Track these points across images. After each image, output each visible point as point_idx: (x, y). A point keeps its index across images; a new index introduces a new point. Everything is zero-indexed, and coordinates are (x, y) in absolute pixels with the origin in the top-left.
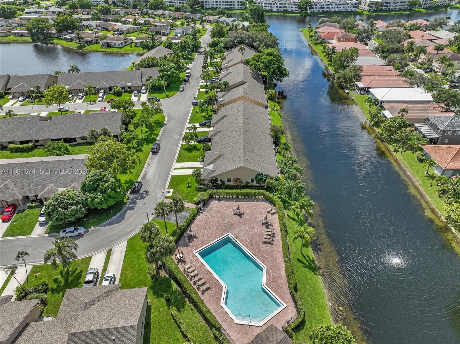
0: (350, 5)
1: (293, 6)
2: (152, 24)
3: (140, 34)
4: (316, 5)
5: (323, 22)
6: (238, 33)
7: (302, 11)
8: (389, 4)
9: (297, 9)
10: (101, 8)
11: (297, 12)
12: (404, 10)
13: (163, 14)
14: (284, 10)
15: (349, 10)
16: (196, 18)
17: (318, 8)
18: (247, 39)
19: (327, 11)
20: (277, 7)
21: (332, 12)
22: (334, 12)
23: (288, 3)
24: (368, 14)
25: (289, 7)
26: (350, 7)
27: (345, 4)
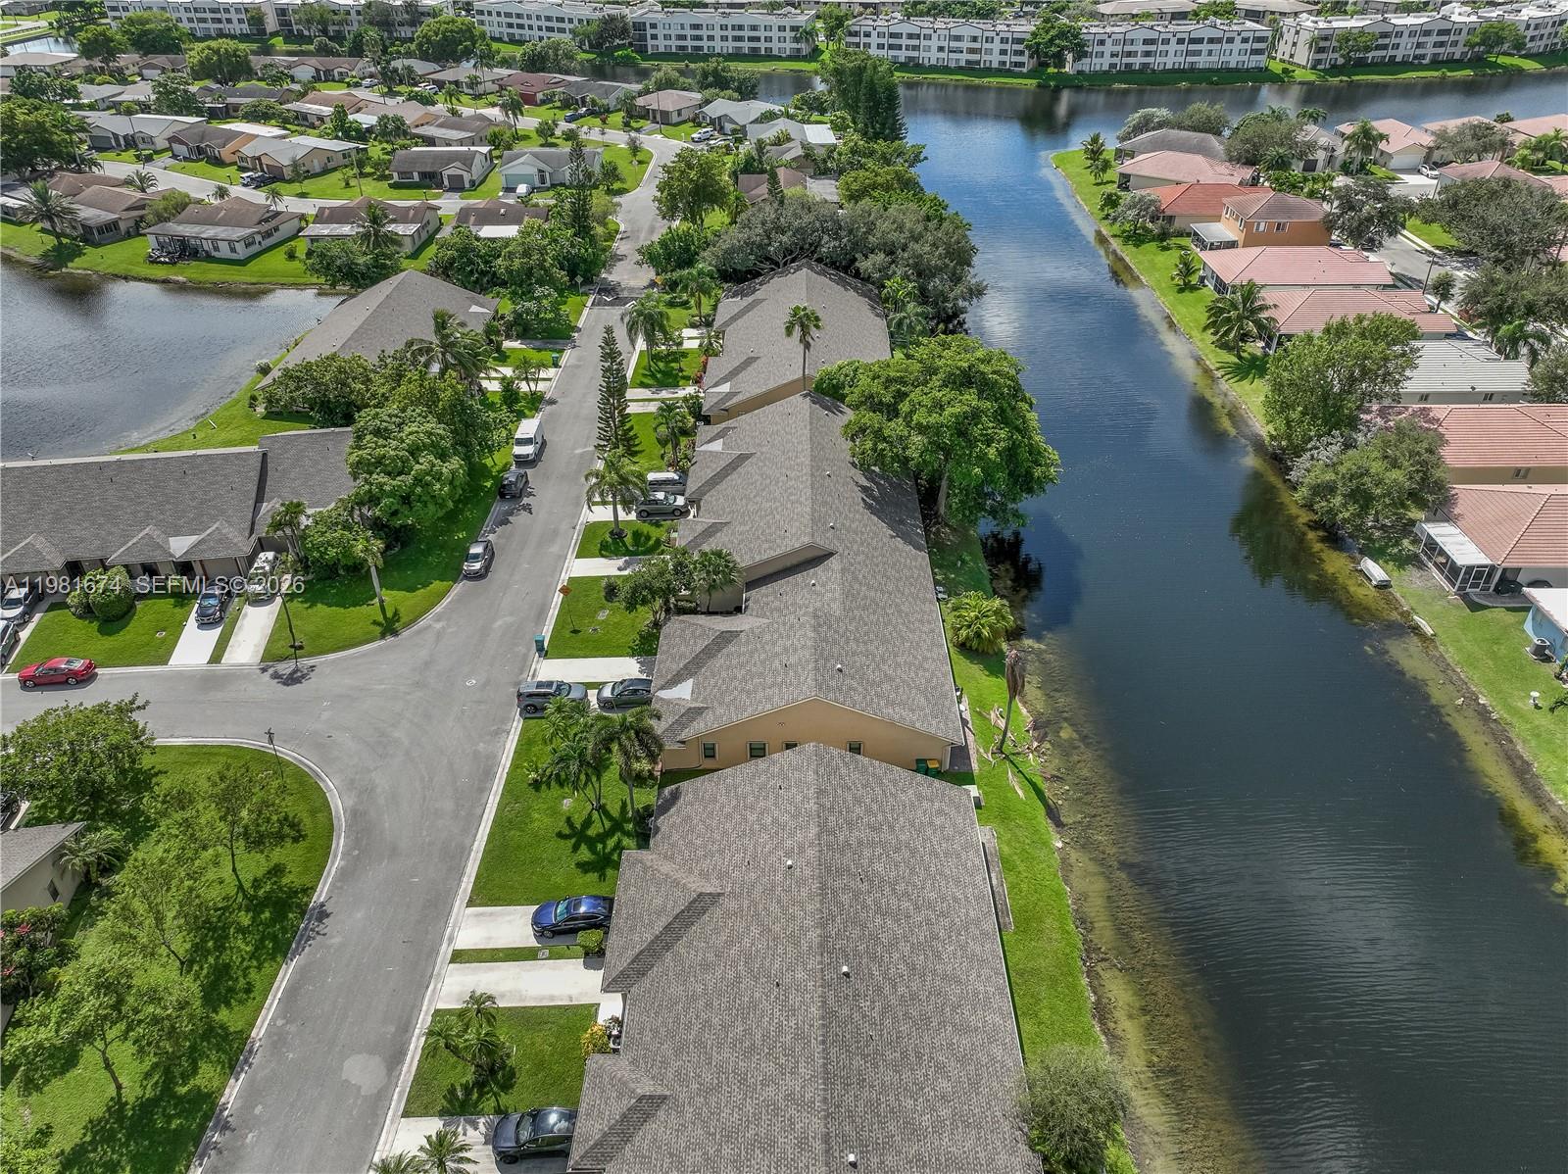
0: (1237, 45)
1: (1008, 47)
2: (414, 131)
3: (353, 182)
4: (1102, 42)
5: (1147, 124)
6: (782, 203)
7: (1045, 65)
8: (1394, 41)
9: (1024, 59)
10: (208, 58)
11: (1025, 70)
12: (1453, 63)
13: (474, 83)
14: (968, 62)
15: (1233, 65)
16: (605, 102)
17: (1107, 55)
18: (826, 238)
19: (1145, 65)
20: (941, 49)
21: (1165, 71)
22: (1173, 71)
23: (986, 34)
24: (1313, 78)
25: (989, 52)
26: (1235, 52)
27: (1219, 41)
